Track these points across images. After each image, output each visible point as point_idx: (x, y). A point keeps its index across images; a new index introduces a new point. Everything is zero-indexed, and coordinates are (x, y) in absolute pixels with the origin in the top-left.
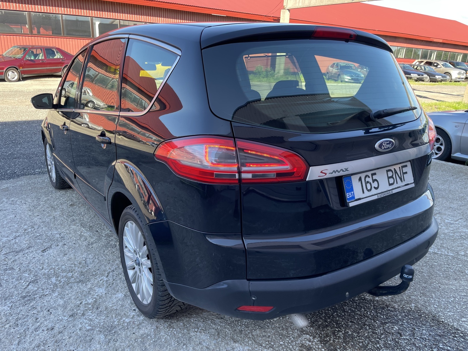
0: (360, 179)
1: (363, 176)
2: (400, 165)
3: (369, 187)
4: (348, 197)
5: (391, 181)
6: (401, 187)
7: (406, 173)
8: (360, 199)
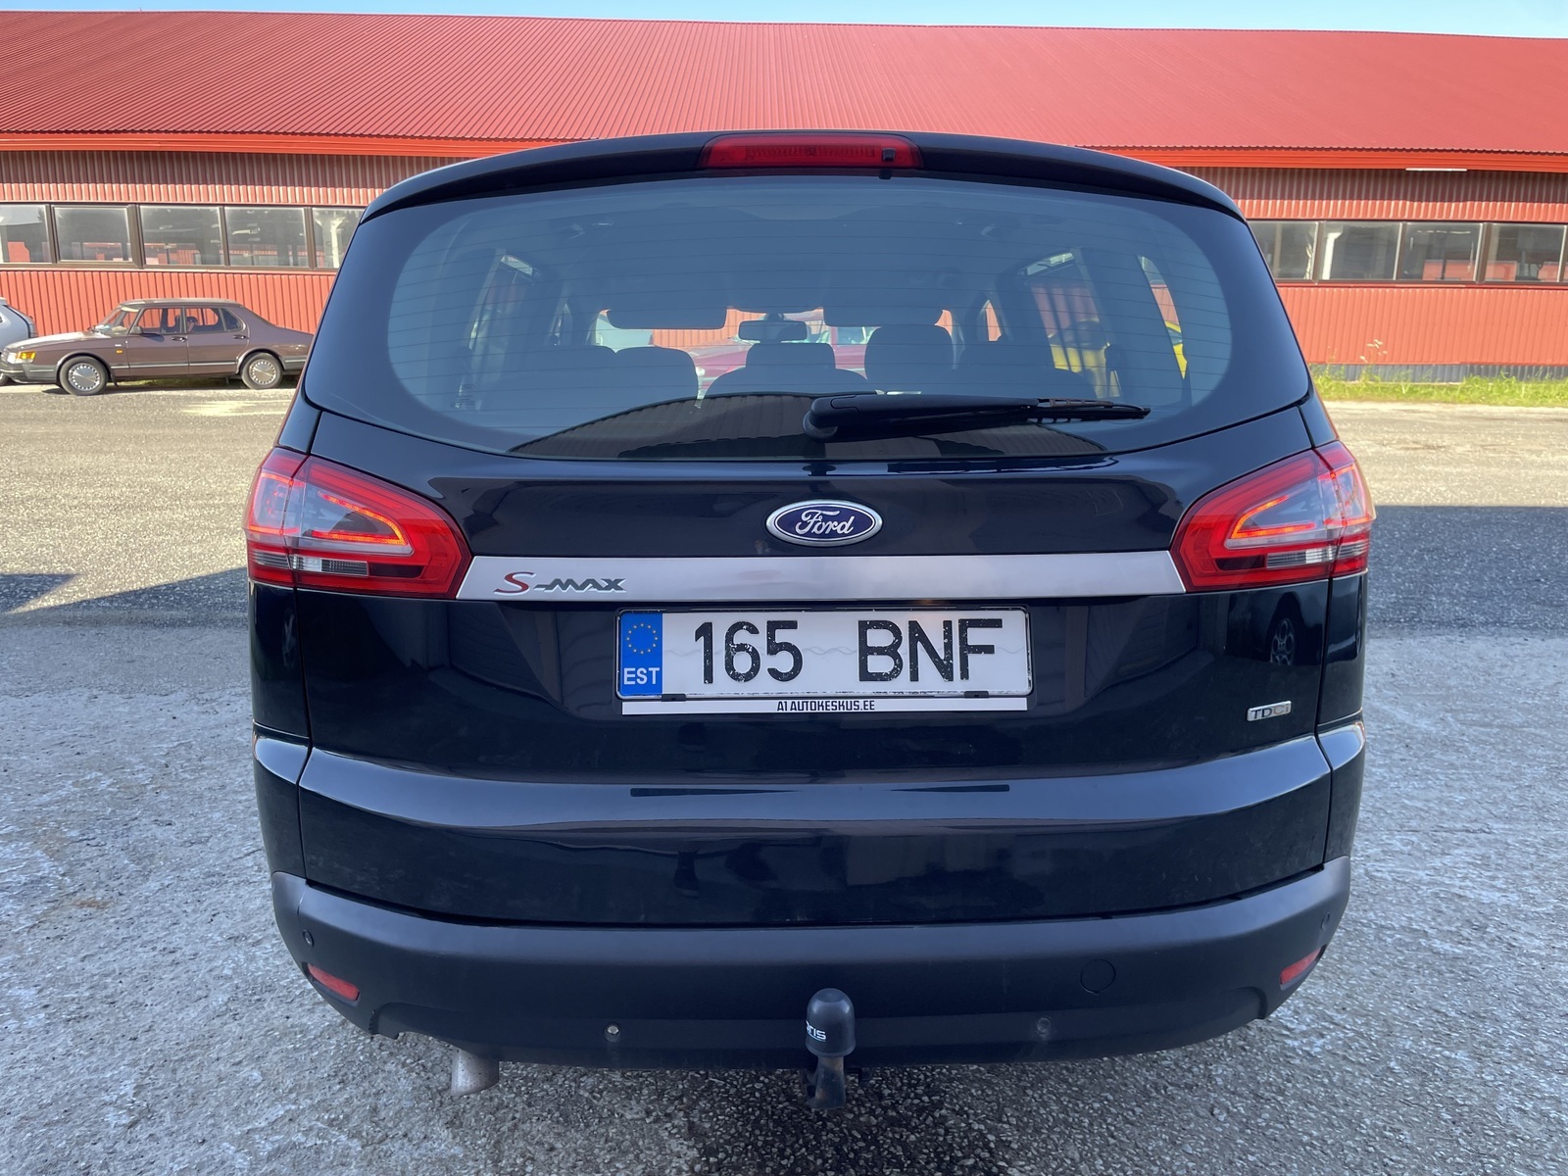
0: (705, 631)
1: (721, 622)
2: (955, 617)
3: (742, 663)
4: (626, 682)
5: (879, 664)
6: (933, 697)
7: (989, 649)
8: (681, 698)
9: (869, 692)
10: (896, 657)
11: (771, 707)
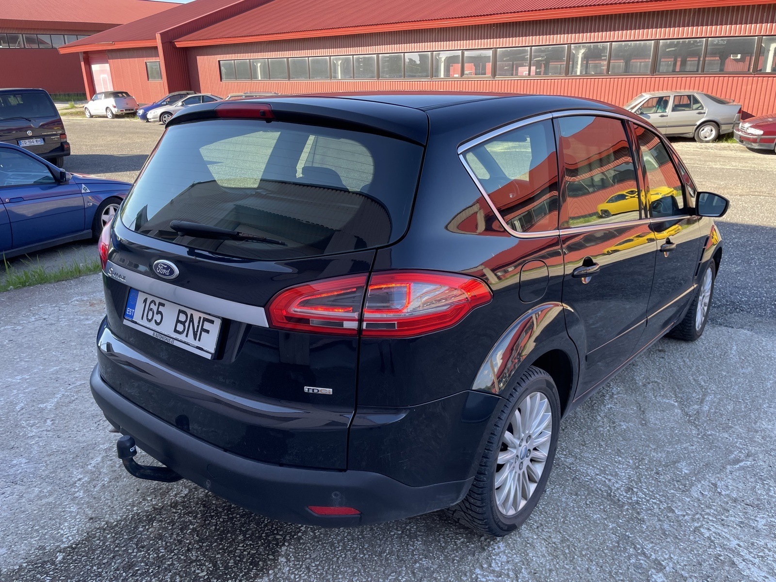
0: (146, 301)
1: (150, 299)
2: (203, 316)
3: (150, 316)
4: (127, 313)
5: (180, 327)
6: (189, 345)
7: (208, 332)
8: (136, 323)
9: (174, 337)
10: (184, 326)
11: (151, 333)
